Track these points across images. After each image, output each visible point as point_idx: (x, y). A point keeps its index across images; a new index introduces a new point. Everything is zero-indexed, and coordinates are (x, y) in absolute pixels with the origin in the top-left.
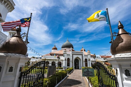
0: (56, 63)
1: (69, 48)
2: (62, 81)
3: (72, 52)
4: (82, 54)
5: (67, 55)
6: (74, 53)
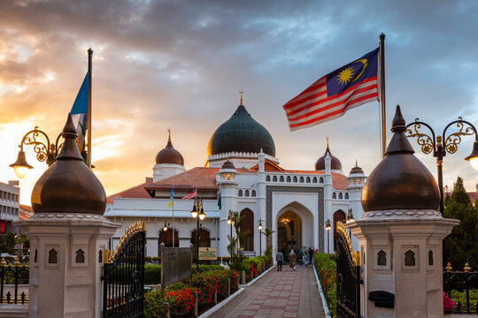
0: (180, 236)
1: (248, 155)
2: (218, 306)
3: (268, 178)
4: (318, 184)
5: (240, 193)
6: (278, 183)
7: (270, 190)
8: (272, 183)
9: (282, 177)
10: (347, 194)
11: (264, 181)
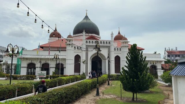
5: (75, 48)
6: (91, 44)
7: (87, 47)
8: (88, 44)
9: (93, 41)
10: (120, 49)
11: (85, 43)
